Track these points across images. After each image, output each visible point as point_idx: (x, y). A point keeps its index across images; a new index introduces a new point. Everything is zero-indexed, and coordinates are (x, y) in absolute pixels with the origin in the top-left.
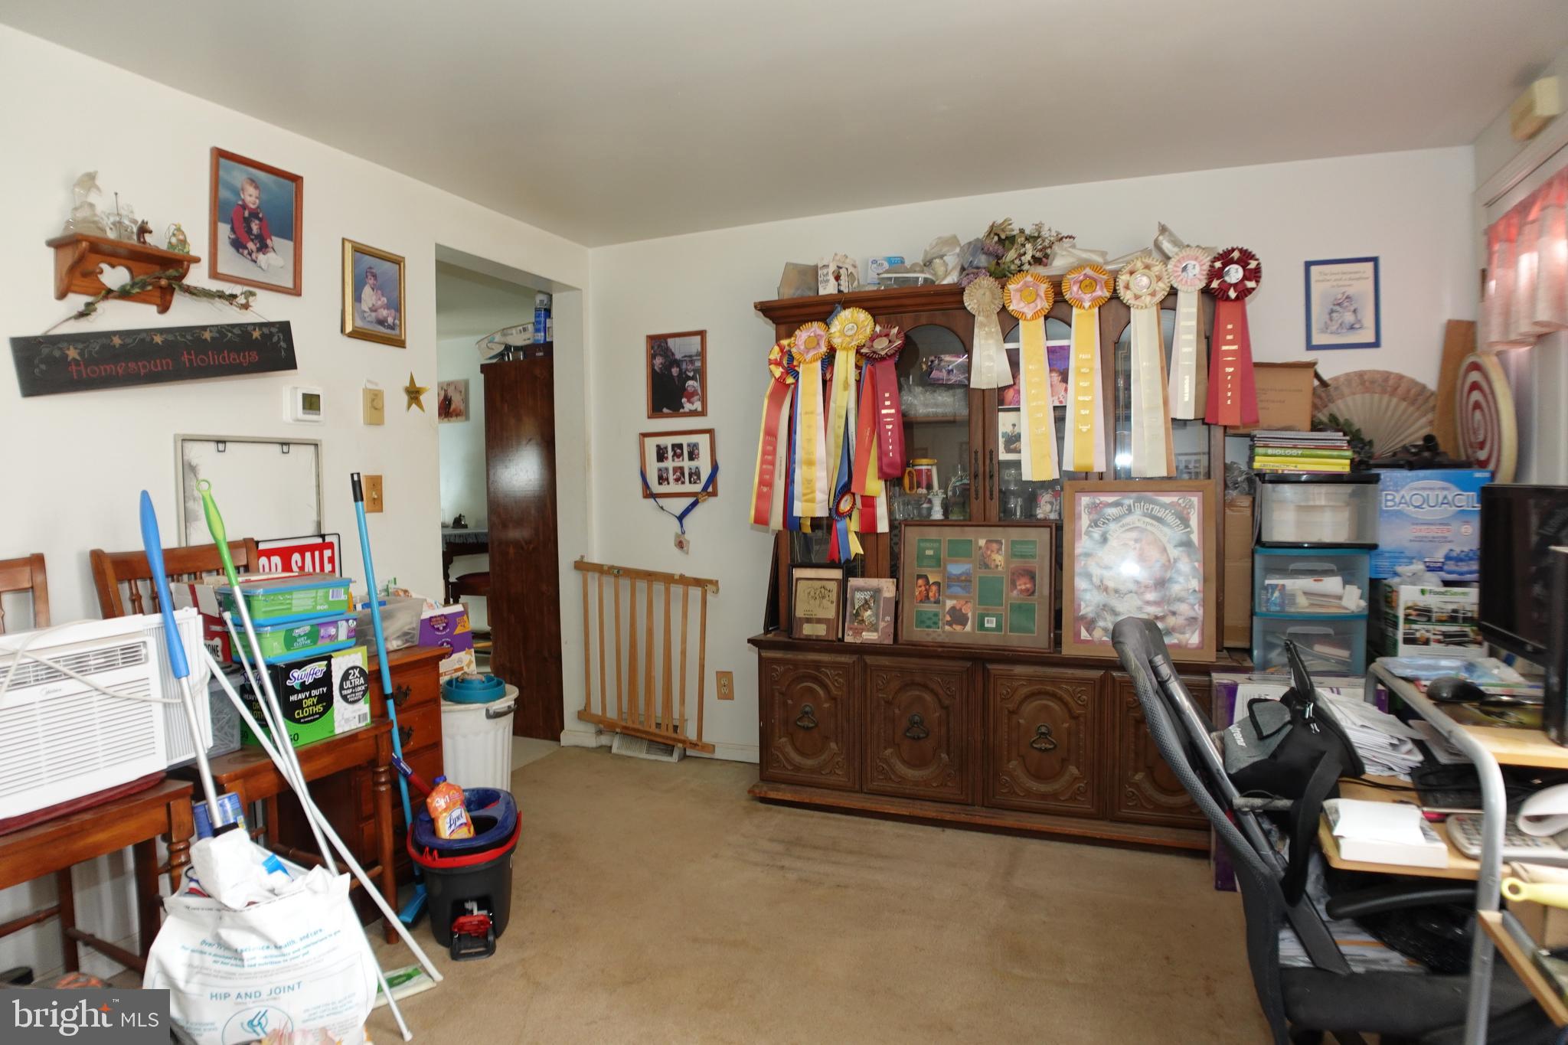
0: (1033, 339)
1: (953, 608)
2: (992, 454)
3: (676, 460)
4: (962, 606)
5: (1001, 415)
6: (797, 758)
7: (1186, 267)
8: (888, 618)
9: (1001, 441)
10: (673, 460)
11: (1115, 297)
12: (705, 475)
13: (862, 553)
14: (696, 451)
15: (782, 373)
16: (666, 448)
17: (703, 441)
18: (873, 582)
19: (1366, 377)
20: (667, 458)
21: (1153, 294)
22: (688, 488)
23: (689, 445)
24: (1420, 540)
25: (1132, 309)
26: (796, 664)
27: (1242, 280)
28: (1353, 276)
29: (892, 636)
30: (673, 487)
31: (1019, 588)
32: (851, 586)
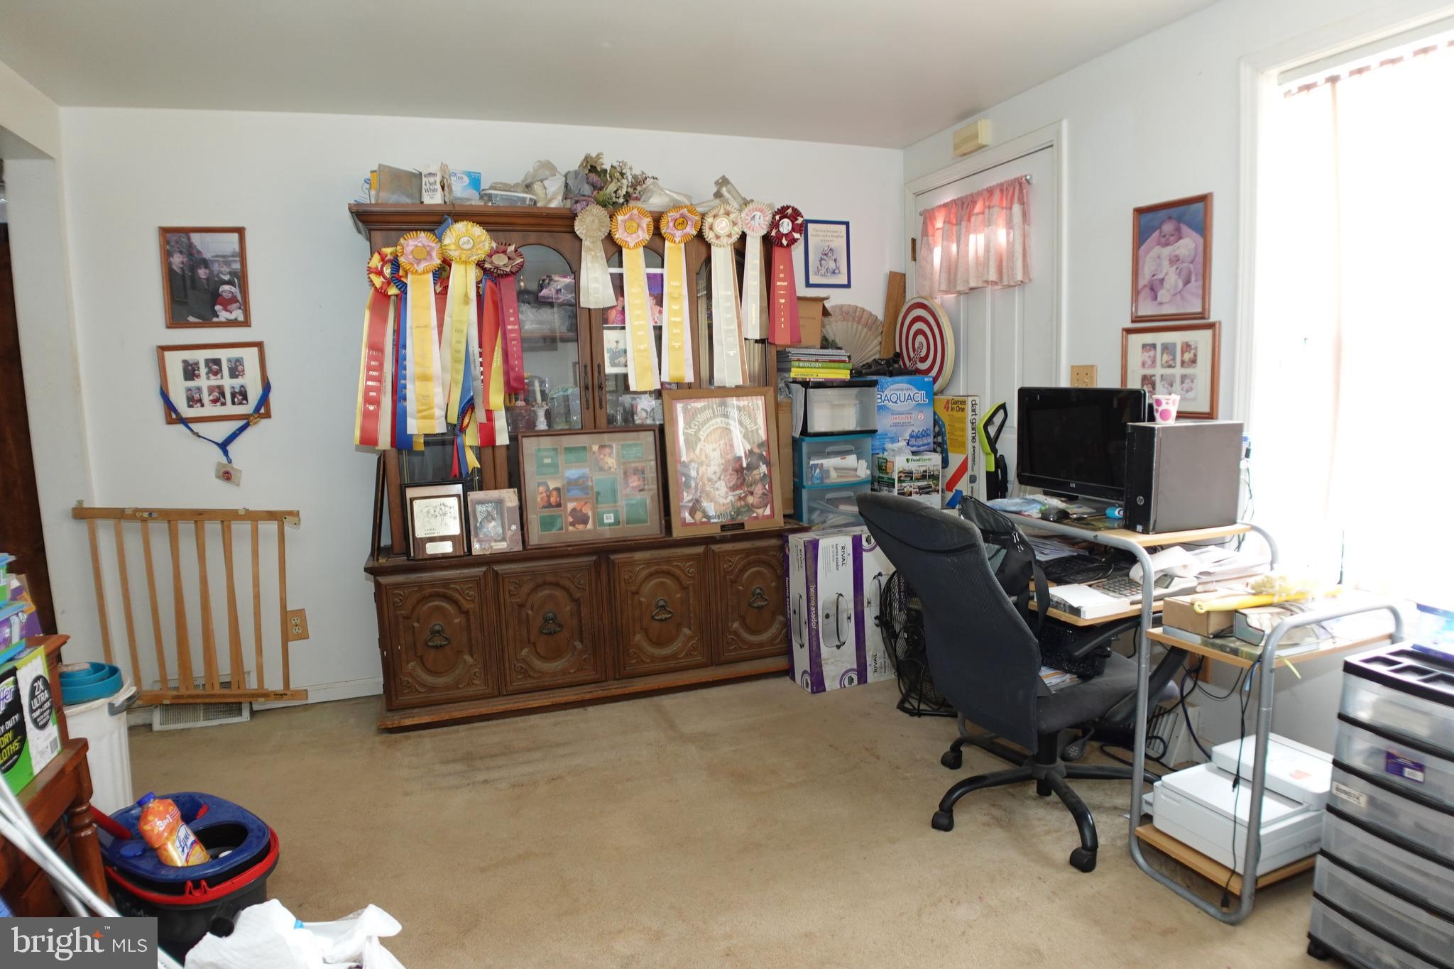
0: (635, 267)
1: (574, 510)
2: (601, 367)
3: (212, 377)
4: (582, 506)
5: (605, 332)
6: (429, 679)
7: (754, 216)
8: (514, 527)
9: (607, 356)
10: (208, 378)
11: (700, 236)
12: (254, 394)
13: (479, 466)
14: (240, 368)
15: (383, 283)
16: (197, 364)
17: (250, 356)
18: (494, 494)
19: (844, 309)
20: (198, 376)
21: (730, 236)
22: (230, 409)
23: (229, 360)
24: (896, 425)
25: (712, 247)
26: (420, 586)
27: (790, 232)
28: (834, 234)
29: (520, 543)
30: (209, 410)
31: (631, 485)
32: (471, 501)
